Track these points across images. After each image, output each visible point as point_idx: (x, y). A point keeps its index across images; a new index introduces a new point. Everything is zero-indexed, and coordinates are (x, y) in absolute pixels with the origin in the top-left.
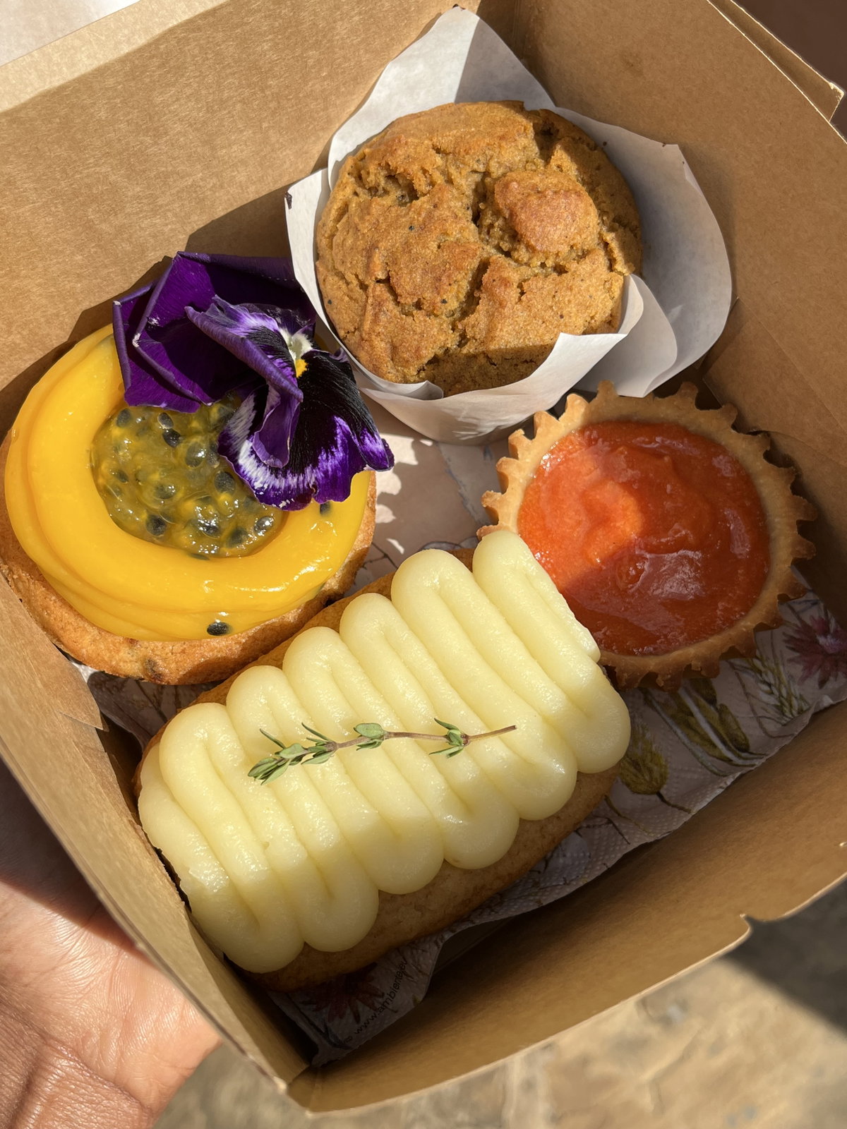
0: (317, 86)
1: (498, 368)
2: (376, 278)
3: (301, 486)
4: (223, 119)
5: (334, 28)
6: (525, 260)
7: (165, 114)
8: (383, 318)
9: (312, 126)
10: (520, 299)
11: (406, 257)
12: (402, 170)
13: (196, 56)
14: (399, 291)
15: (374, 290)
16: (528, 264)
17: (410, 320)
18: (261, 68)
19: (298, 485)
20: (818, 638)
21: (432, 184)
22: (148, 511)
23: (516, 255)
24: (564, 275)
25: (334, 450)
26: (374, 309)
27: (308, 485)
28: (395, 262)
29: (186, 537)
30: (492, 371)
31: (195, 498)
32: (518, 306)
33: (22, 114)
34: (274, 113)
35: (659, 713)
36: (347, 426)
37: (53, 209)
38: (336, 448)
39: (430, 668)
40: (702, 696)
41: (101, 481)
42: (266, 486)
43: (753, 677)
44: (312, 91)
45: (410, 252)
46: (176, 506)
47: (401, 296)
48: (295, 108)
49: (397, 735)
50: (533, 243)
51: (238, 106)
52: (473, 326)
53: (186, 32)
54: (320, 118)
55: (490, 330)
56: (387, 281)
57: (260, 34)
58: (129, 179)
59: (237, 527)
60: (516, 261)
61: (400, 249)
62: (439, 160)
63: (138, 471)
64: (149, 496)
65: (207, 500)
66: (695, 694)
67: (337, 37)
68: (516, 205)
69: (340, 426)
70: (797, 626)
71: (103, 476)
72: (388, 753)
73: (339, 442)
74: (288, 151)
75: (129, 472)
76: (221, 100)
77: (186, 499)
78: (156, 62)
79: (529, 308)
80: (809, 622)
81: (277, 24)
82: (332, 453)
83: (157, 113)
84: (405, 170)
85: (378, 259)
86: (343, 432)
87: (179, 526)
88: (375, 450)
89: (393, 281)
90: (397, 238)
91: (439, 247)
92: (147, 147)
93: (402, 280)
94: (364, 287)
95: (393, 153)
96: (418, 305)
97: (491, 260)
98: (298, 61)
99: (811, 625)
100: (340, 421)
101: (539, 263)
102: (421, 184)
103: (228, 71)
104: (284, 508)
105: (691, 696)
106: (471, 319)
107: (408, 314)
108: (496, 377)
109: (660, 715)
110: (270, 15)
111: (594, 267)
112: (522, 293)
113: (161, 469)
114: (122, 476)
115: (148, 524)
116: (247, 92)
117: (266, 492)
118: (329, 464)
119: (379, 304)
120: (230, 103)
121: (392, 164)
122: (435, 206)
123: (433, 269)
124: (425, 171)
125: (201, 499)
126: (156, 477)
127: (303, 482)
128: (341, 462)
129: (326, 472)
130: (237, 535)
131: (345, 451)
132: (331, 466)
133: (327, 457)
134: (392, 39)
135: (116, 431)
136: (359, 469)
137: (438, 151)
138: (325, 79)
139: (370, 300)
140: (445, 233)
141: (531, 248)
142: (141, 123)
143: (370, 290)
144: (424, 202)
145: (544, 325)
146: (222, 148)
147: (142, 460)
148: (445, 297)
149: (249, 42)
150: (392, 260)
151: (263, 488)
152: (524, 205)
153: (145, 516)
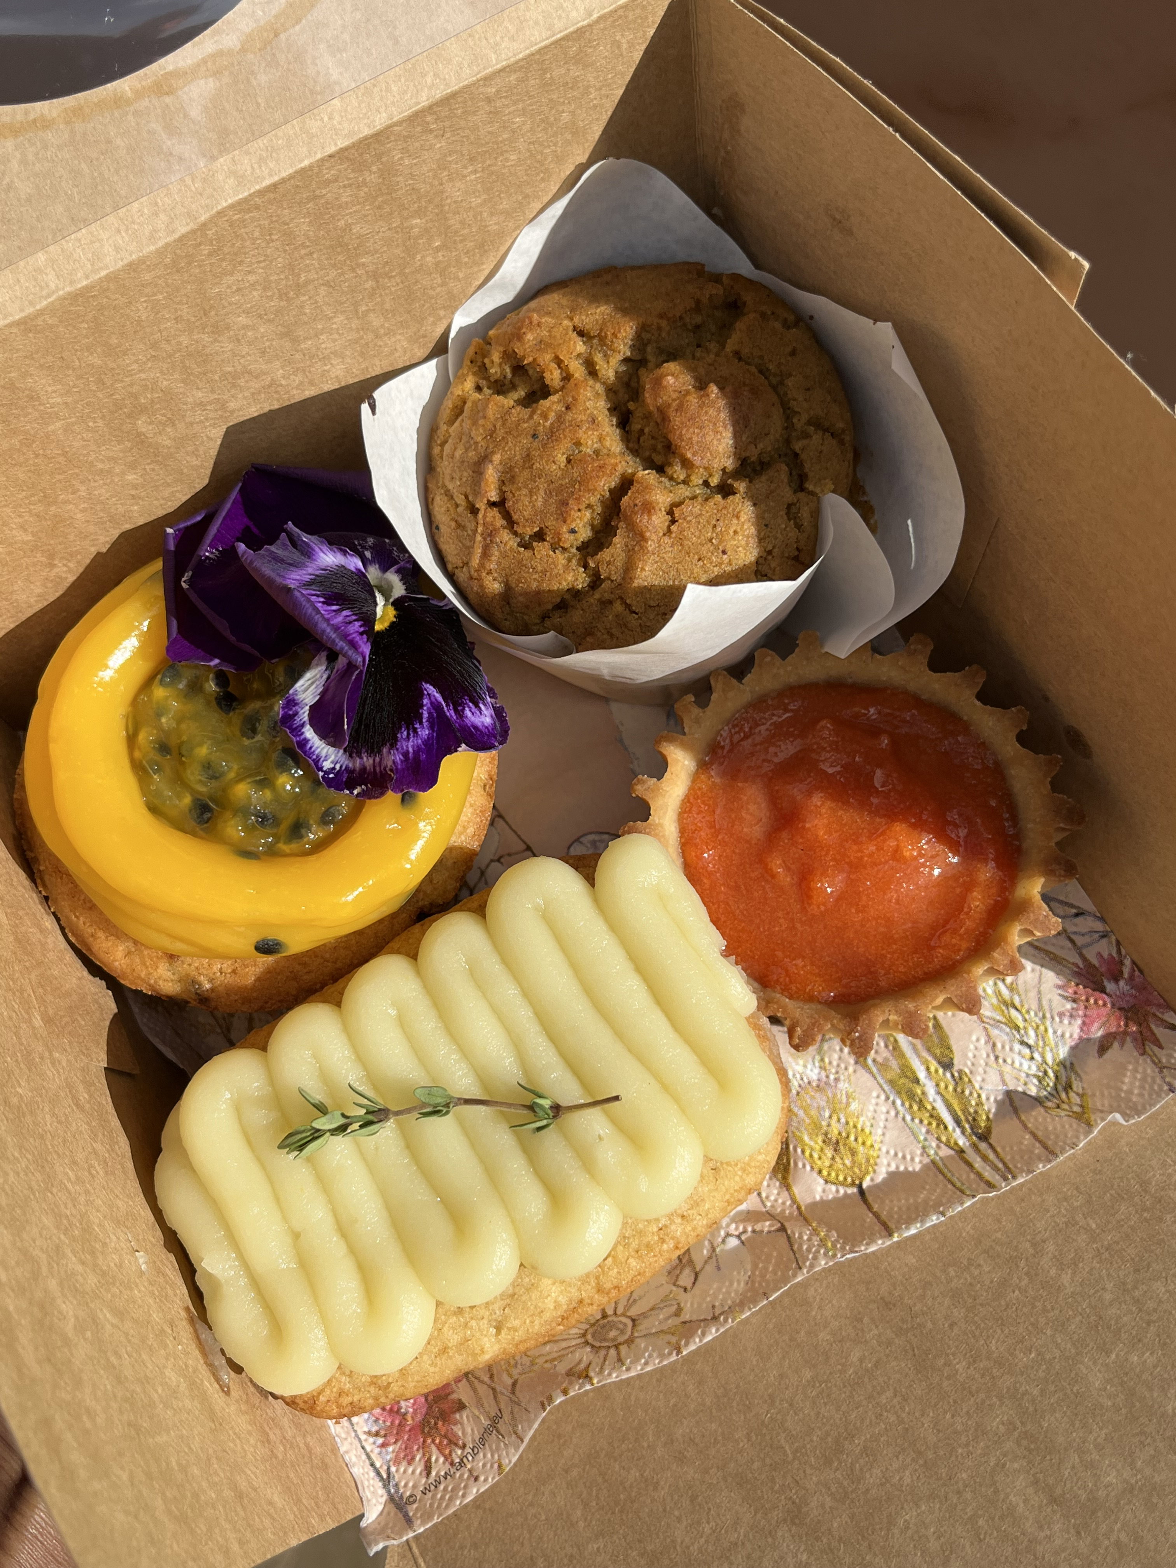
0: (429, 259)
1: (640, 618)
2: (488, 501)
3: (378, 769)
4: (302, 307)
5: (442, 192)
6: (682, 477)
7: (224, 307)
8: (495, 553)
9: (427, 305)
10: (669, 530)
11: (526, 473)
12: (531, 359)
13: (257, 239)
14: (515, 517)
15: (485, 517)
16: (685, 482)
17: (528, 554)
18: (347, 245)
19: (374, 766)
20: (1106, 983)
21: (567, 377)
22: (192, 795)
23: (669, 471)
24: (731, 498)
25: (417, 726)
26: (485, 539)
27: (385, 769)
28: (513, 479)
29: (235, 830)
30: (633, 620)
31: (249, 780)
32: (666, 539)
33: (39, 322)
34: (372, 295)
35: (874, 1077)
36: (438, 696)
37: (91, 424)
38: (421, 723)
39: (523, 1015)
40: (935, 1057)
41: (137, 754)
42: (338, 767)
43: (1007, 1034)
44: (422, 265)
45: (531, 467)
46: (224, 790)
47: (518, 524)
48: (401, 286)
49: (468, 1102)
50: (689, 455)
51: (323, 291)
52: (609, 563)
53: (240, 213)
54: (438, 294)
55: (629, 568)
56: (500, 505)
57: (340, 207)
58: (186, 384)
59: (298, 819)
60: (671, 479)
61: (521, 463)
62: (580, 347)
63: (182, 743)
64: (194, 775)
65: (265, 783)
66: (925, 1054)
67: (449, 201)
68: (669, 405)
69: (429, 695)
70: (1078, 967)
71: (139, 748)
72: (461, 1122)
73: (426, 715)
74: (399, 337)
75: (173, 742)
76: (298, 285)
77: (239, 779)
78: (206, 249)
79: (680, 540)
80: (1095, 961)
81: (362, 194)
82: (415, 731)
83: (212, 307)
84: (535, 360)
85: (491, 474)
86: (432, 703)
87: (228, 814)
88: (479, 724)
89: (509, 504)
90: (515, 449)
91: (569, 461)
92: (204, 346)
93: (520, 504)
94: (474, 511)
95: (519, 337)
96: (540, 536)
97: (635, 478)
98: (397, 232)
99: (1097, 965)
100: (430, 689)
101: (701, 482)
102: (554, 377)
103: (303, 252)
104: (358, 794)
105: (919, 1056)
106: (605, 555)
107: (526, 546)
108: (639, 630)
109: (875, 1078)
110: (350, 185)
111: (773, 486)
112: (673, 522)
113: (209, 742)
114: (163, 748)
115: (190, 811)
116: (333, 273)
117: (338, 774)
118: (411, 744)
119: (490, 534)
120: (310, 287)
121: (520, 352)
122: (568, 408)
123: (560, 490)
124: (559, 362)
125: (255, 781)
126: (203, 751)
127: (380, 763)
128: (426, 742)
129: (406, 754)
130: (297, 830)
131: (431, 727)
132: (413, 746)
133: (408, 734)
134: (527, 196)
135: (160, 692)
136: (451, 749)
137: (581, 333)
138: (438, 249)
139: (480, 529)
140: (578, 444)
141: (687, 464)
142: (193, 319)
143: (480, 516)
144: (554, 403)
145: (701, 563)
146: (306, 339)
147: (189, 730)
148: (573, 526)
149: (327, 217)
150: (507, 478)
151: (334, 768)
152: (680, 408)
153: (187, 800)
